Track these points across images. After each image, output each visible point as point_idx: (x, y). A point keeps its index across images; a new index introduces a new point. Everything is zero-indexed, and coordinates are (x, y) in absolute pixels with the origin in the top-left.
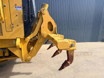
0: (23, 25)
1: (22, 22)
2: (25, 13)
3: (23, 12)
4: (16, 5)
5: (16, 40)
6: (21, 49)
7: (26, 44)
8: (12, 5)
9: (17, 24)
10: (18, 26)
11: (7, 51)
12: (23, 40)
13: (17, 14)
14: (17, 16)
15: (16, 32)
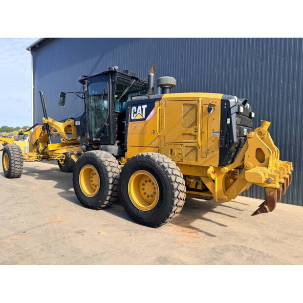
0: (218, 152)
1: (218, 148)
2: (222, 138)
3: (220, 137)
4: (213, 130)
5: (208, 167)
6: (214, 181)
7: (222, 177)
8: (210, 130)
9: (212, 150)
10: (213, 152)
11: (200, 182)
12: (217, 170)
13: (213, 140)
14: (213, 141)
15: (210, 158)
